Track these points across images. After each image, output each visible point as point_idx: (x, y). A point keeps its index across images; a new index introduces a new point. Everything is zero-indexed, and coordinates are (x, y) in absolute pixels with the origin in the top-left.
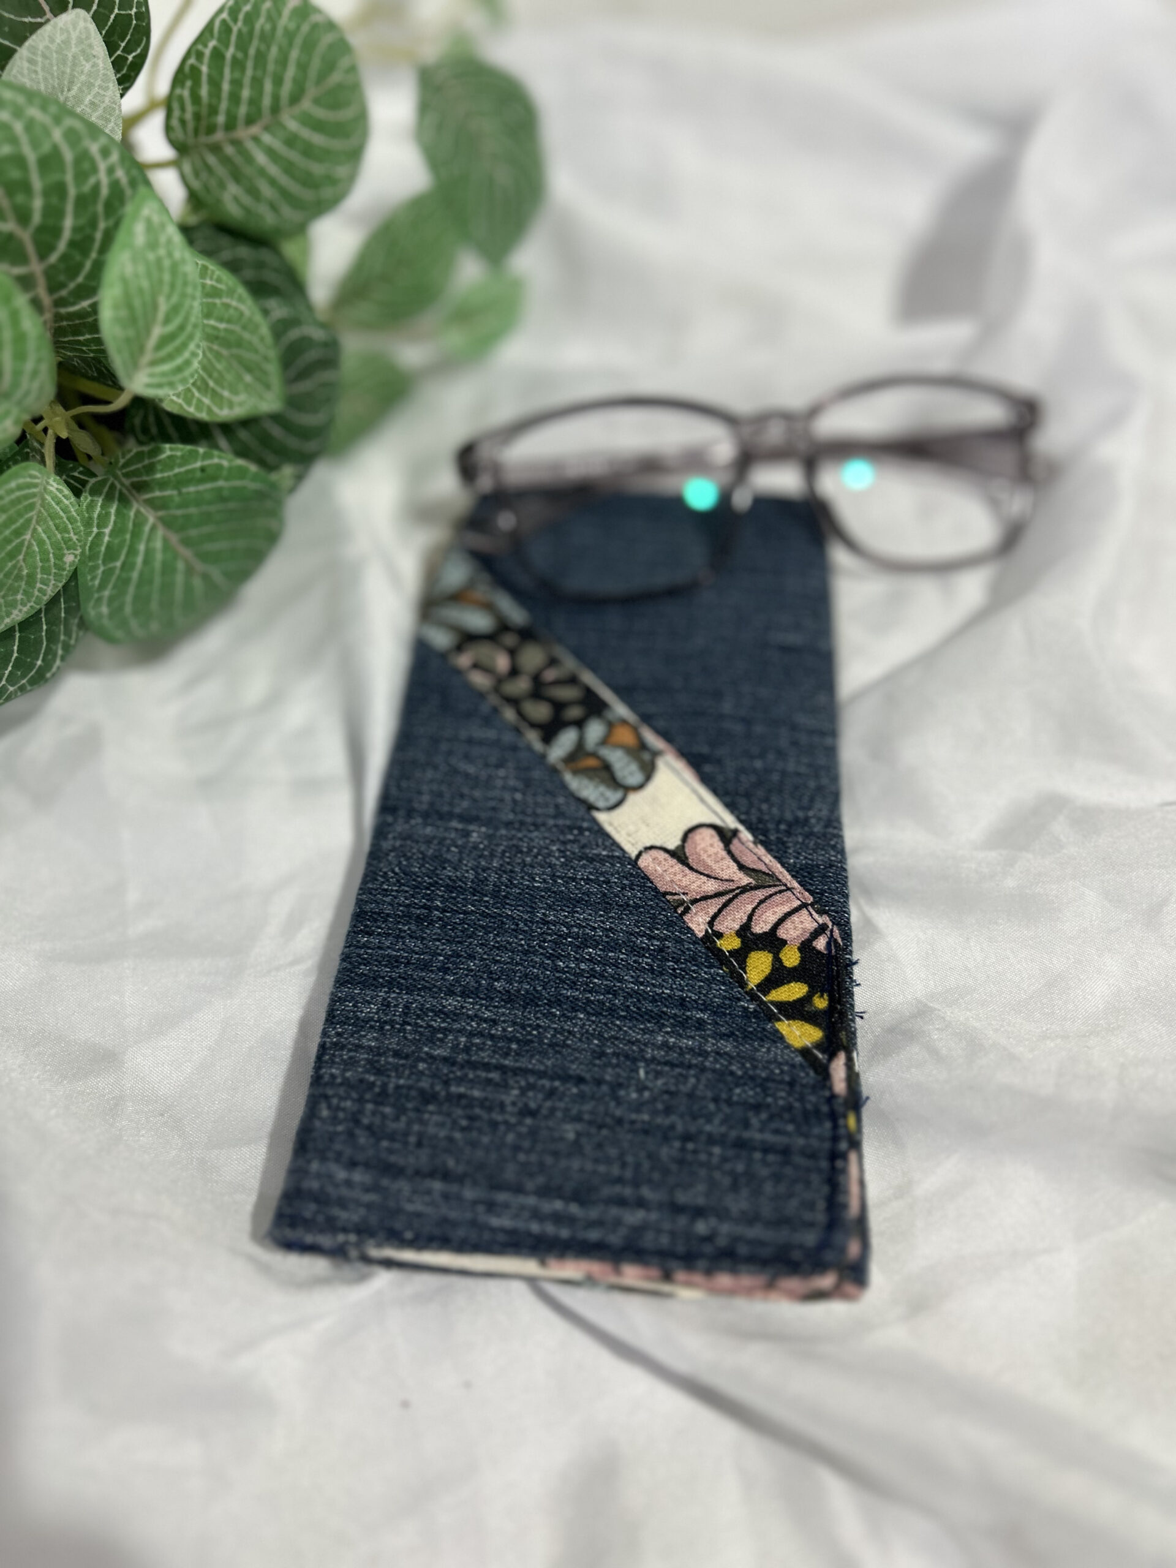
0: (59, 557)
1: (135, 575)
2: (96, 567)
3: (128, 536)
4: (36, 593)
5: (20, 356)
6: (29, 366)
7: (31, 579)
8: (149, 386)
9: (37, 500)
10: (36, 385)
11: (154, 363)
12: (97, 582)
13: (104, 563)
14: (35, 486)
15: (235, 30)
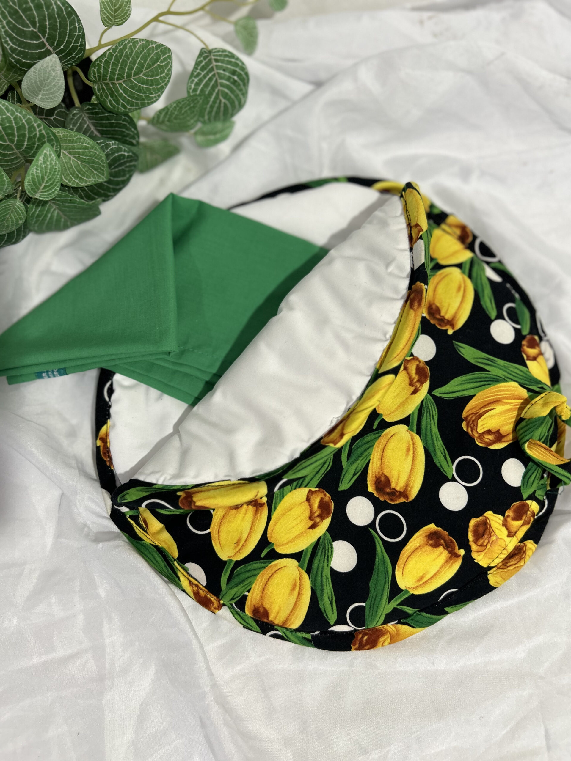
1: (46, 222)
2: (33, 219)
3: (45, 212)
7: (8, 226)
9: (12, 208)
12: (33, 222)
13: (36, 218)
15: (115, 55)
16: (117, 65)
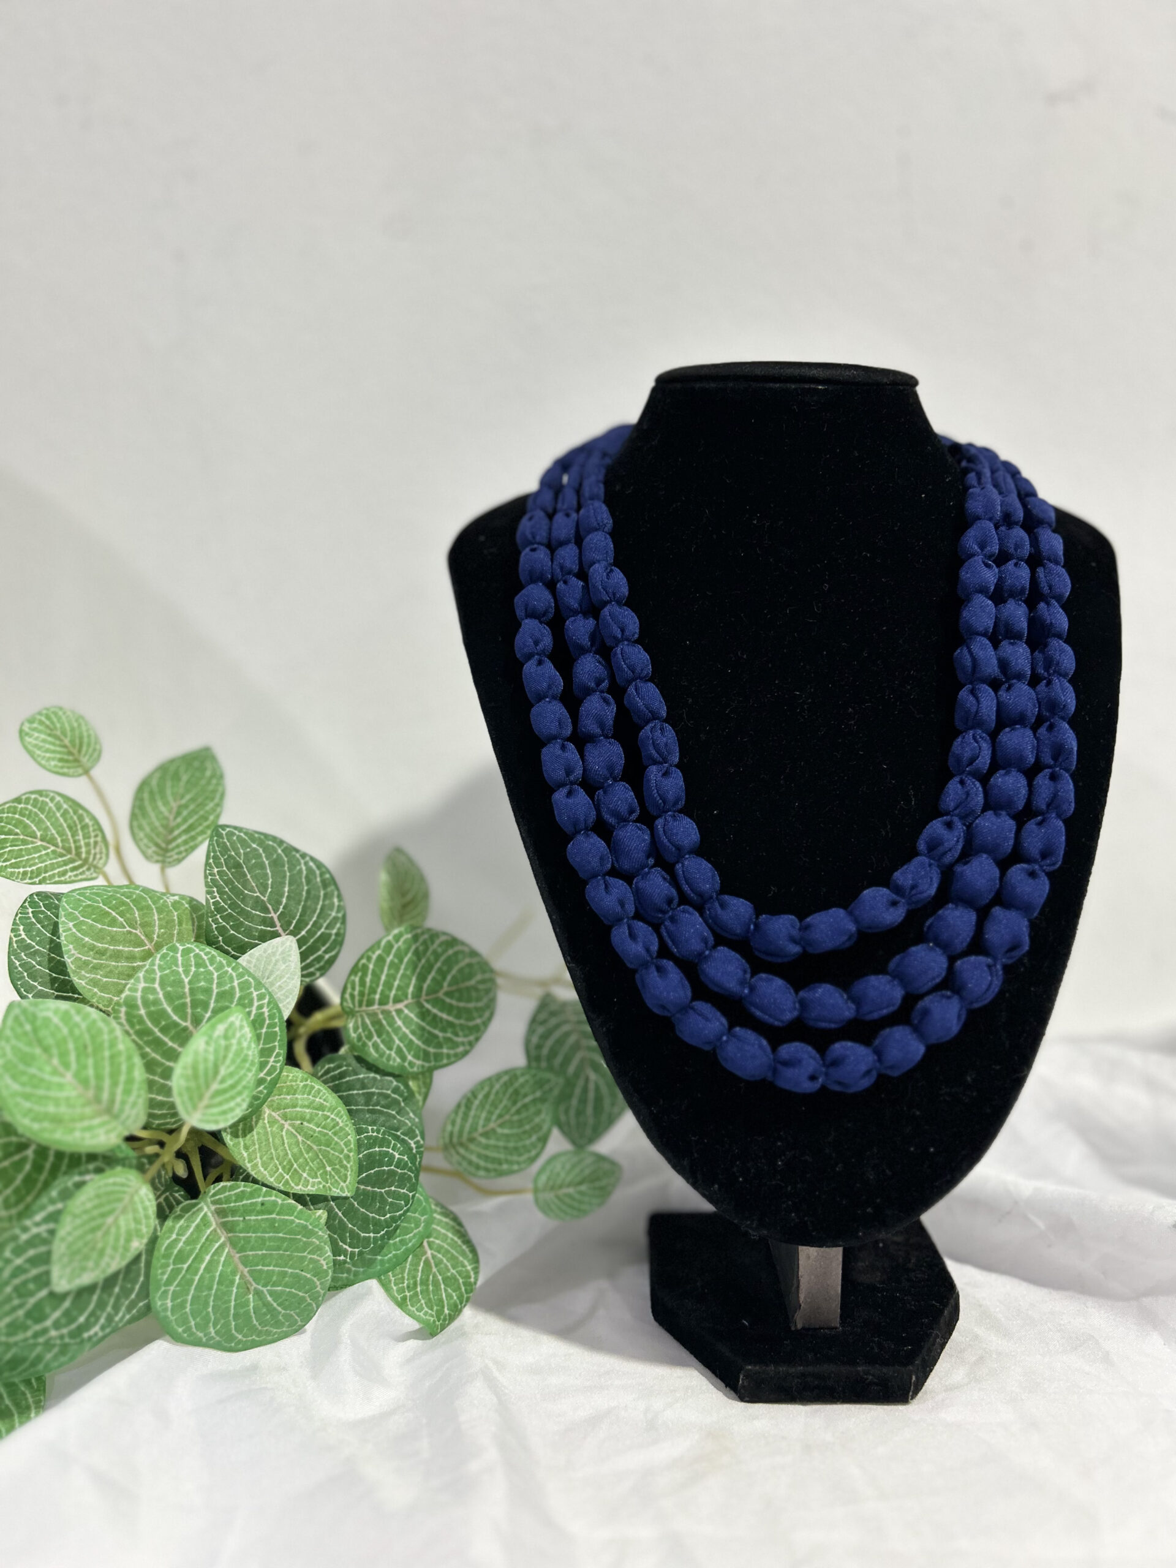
0: (128, 1240)
1: (197, 1279)
2: (167, 1265)
3: (199, 1246)
4: (103, 1264)
5: (127, 1092)
6: (132, 1099)
7: (102, 1253)
8: (201, 1121)
9: (127, 1198)
10: (134, 1112)
11: (208, 1107)
12: (165, 1277)
13: (174, 1264)
14: (128, 1186)
15: (396, 947)
16: (398, 969)
